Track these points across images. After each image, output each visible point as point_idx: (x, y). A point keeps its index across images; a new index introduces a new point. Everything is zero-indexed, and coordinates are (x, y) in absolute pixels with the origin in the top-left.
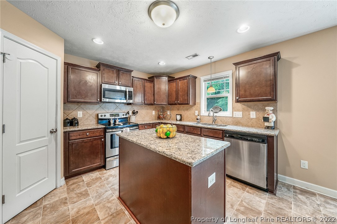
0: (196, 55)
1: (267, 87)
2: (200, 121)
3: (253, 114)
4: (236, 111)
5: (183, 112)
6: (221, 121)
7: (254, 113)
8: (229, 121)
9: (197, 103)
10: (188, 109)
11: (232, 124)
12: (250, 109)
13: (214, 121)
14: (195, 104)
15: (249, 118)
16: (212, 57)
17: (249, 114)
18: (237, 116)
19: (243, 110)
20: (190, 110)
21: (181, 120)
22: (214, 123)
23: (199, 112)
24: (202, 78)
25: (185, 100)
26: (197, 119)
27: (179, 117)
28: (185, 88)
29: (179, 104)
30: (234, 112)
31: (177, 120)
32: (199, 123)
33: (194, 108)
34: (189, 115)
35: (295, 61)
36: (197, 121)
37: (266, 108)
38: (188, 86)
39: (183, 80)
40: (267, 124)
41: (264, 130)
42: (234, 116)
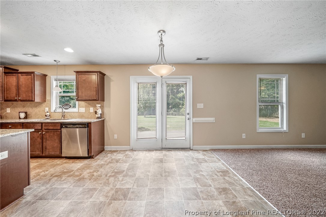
0: (35, 55)
1: (94, 91)
2: (49, 117)
3: (92, 110)
4: (81, 107)
5: (30, 109)
6: (70, 115)
7: (92, 108)
8: (76, 115)
9: (48, 100)
10: (37, 106)
11: (78, 117)
12: (90, 106)
13: (64, 116)
14: (45, 101)
15: (89, 112)
16: (57, 61)
17: (90, 110)
18: (82, 111)
19: (86, 107)
20: (39, 107)
21: (26, 117)
22: (63, 118)
23: (50, 109)
24: (53, 77)
25: (29, 96)
26: (46, 116)
27: (22, 115)
28: (29, 84)
29: (21, 101)
30: (80, 108)
31: (20, 118)
32: (47, 119)
33: (44, 105)
34: (38, 112)
35: (112, 78)
36: (46, 117)
37: (97, 105)
38: (32, 83)
39: (26, 75)
40: (97, 116)
41: (96, 119)
42: (80, 111)
